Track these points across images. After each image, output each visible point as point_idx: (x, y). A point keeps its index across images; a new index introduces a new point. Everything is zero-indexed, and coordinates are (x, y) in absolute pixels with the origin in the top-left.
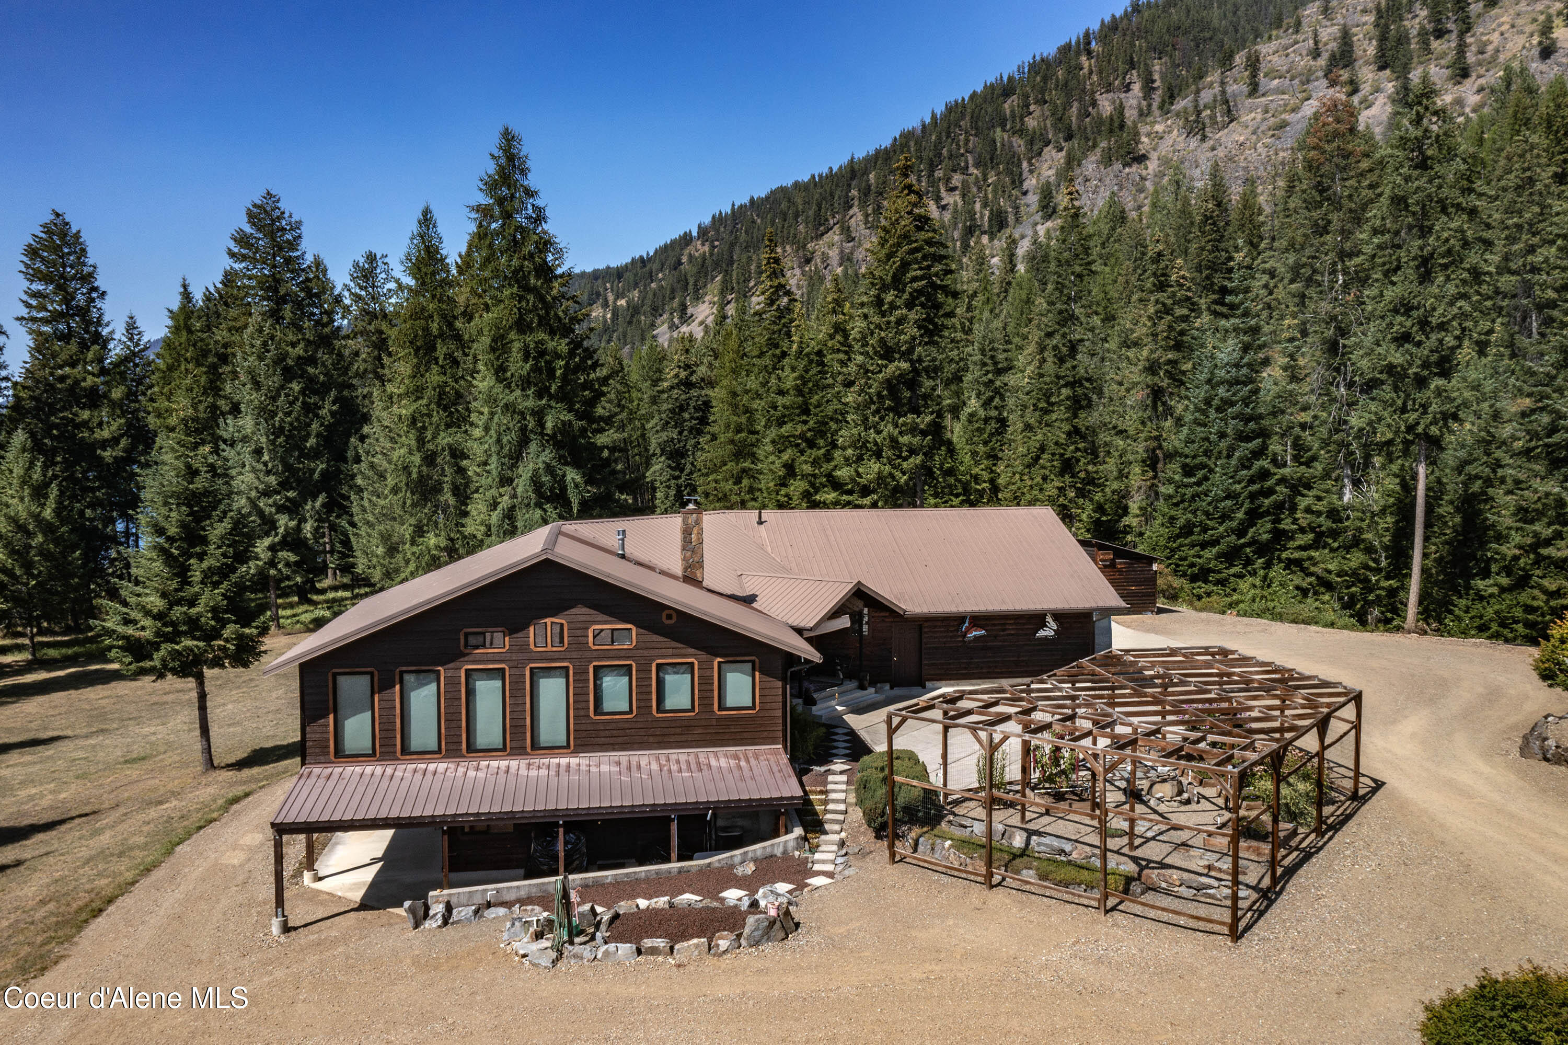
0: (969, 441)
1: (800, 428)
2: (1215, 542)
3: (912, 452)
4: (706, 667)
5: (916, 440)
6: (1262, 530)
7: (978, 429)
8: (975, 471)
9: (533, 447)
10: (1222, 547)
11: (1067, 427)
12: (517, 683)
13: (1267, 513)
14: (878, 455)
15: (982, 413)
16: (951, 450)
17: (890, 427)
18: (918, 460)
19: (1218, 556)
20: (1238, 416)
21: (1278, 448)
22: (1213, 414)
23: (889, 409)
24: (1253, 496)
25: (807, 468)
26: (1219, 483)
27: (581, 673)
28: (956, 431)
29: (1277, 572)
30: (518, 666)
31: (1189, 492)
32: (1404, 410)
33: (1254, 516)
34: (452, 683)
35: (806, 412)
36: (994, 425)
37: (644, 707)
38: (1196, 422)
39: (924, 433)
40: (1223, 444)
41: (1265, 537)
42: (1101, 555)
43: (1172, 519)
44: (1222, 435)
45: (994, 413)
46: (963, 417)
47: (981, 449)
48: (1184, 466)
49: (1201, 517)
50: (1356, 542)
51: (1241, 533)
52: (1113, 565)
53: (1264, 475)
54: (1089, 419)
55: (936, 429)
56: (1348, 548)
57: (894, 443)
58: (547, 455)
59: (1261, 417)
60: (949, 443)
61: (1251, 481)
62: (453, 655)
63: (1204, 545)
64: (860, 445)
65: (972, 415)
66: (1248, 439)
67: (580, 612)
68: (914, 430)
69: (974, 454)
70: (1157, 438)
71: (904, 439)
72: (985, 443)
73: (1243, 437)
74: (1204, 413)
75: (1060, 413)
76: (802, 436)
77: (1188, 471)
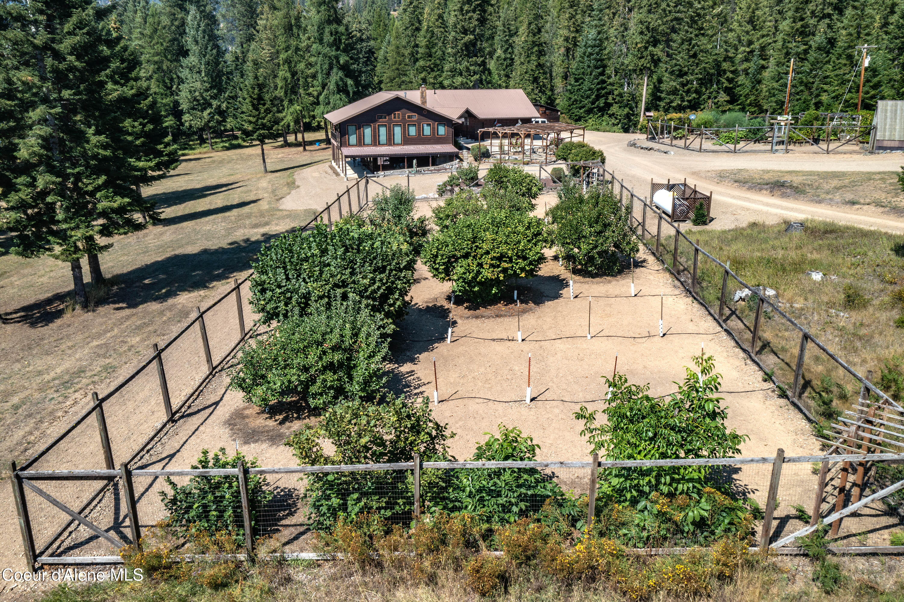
0: (497, 69)
1: (428, 63)
2: (584, 107)
3: (475, 73)
4: (434, 125)
5: (477, 68)
6: (601, 102)
7: (501, 64)
8: (499, 82)
9: (335, 70)
10: (586, 108)
11: (535, 63)
12: (390, 128)
13: (603, 96)
14: (461, 74)
15: (503, 56)
16: (490, 73)
17: (466, 63)
18: (477, 77)
19: (585, 112)
20: (595, 59)
21: (609, 72)
22: (586, 58)
23: (466, 55)
24: (598, 90)
25: (432, 80)
26: (586, 85)
27: (404, 126)
28: (492, 65)
29: (606, 117)
30: (390, 124)
31: (576, 88)
32: (641, 58)
33: (598, 97)
34: (375, 128)
35: (430, 56)
36: (509, 61)
37: (419, 134)
38: (580, 61)
39: (480, 65)
40: (589, 70)
41: (602, 105)
42: (541, 109)
43: (570, 98)
44: (589, 67)
45: (509, 56)
46: (495, 57)
47: (502, 72)
48: (575, 78)
49: (580, 97)
50: (626, 106)
51: (593, 103)
52: (545, 112)
53: (604, 82)
54: (543, 60)
55: (484, 63)
56: (624, 107)
57: (468, 69)
58: (341, 74)
59: (604, 60)
60: (489, 69)
61: (598, 84)
62: (374, 121)
63: (581, 108)
64: (453, 70)
65: (498, 57)
66: (598, 68)
67: (404, 110)
68: (476, 64)
69: (499, 75)
70: (568, 68)
71: (472, 68)
72: (504, 70)
73: (597, 67)
74: (583, 58)
75: (534, 57)
76: (429, 67)
77: (577, 80)
